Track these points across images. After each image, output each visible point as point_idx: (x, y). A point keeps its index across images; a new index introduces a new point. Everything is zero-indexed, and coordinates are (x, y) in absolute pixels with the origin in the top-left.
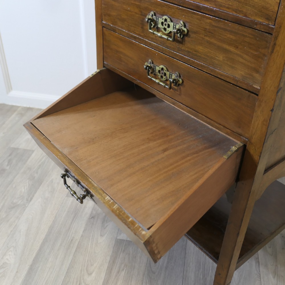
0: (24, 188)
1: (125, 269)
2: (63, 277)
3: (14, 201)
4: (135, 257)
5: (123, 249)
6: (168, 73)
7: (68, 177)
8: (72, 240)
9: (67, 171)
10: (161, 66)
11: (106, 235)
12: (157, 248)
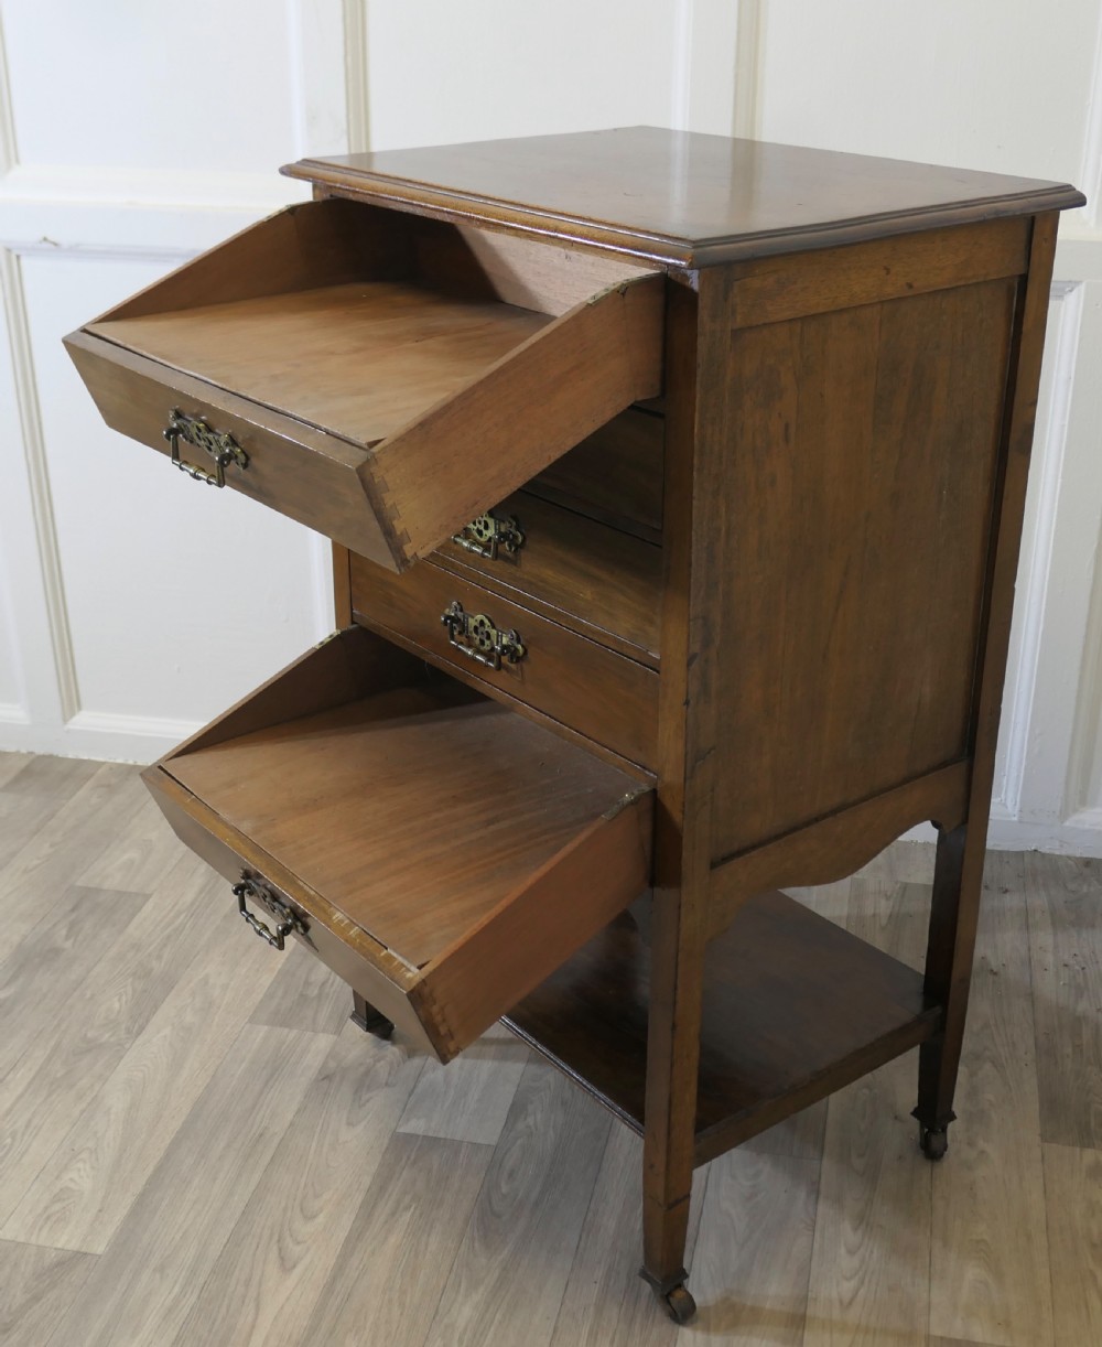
0: (119, 1000)
1: (412, 1210)
2: (233, 1225)
3: (89, 1035)
4: (448, 1178)
5: (412, 1158)
6: (493, 632)
7: (250, 894)
8: (261, 1135)
9: (247, 875)
10: (479, 617)
11: (364, 1123)
12: (444, 1020)
